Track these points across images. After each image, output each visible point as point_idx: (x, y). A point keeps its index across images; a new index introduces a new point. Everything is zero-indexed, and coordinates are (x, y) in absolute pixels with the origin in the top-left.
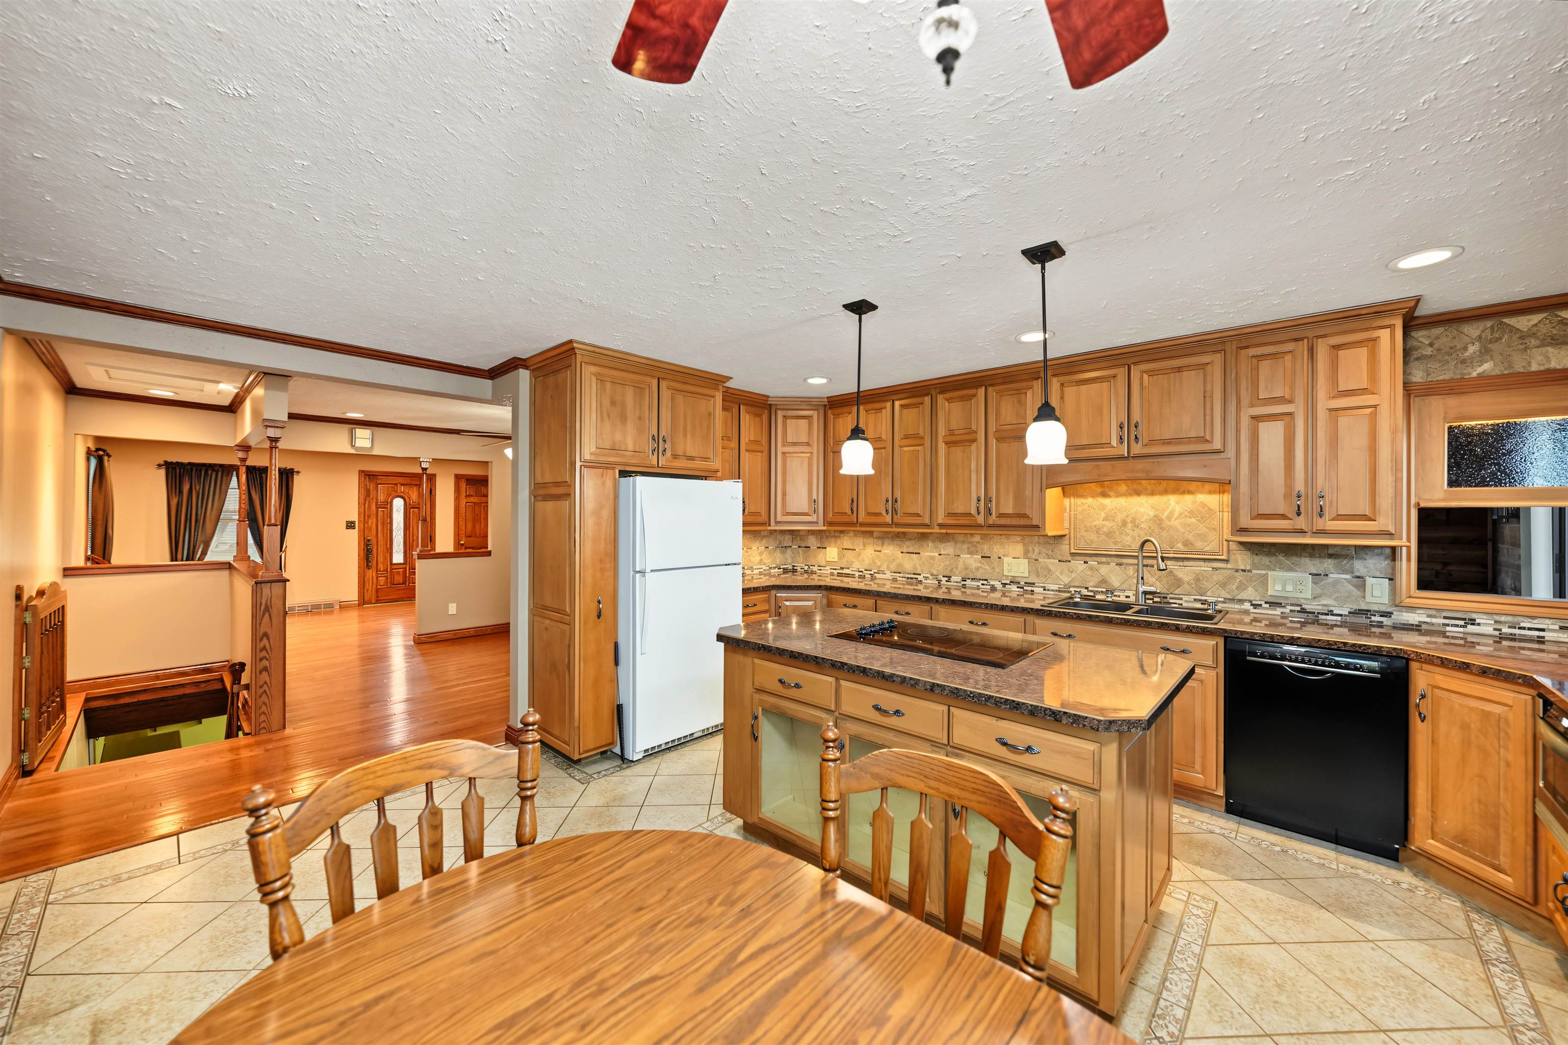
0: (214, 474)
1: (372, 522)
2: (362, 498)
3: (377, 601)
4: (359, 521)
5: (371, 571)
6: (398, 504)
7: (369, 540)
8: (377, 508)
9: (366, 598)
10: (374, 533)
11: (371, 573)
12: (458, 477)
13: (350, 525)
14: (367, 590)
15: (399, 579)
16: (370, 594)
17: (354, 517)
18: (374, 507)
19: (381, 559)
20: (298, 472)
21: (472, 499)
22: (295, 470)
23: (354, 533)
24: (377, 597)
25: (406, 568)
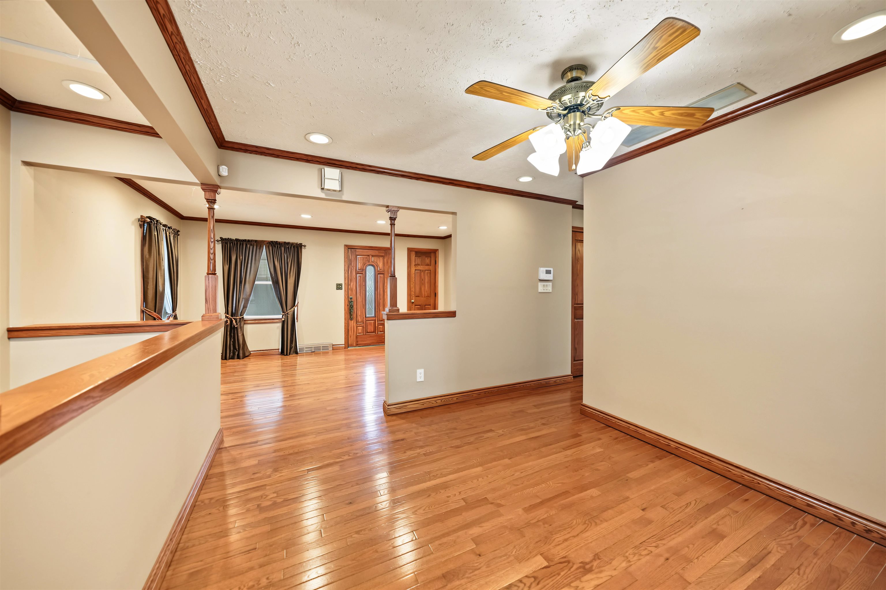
0: (251, 247)
1: (353, 285)
2: (347, 266)
3: (357, 345)
4: (345, 284)
5: (352, 322)
6: (370, 272)
7: (351, 299)
8: (356, 274)
9: (350, 343)
10: (354, 292)
11: (352, 323)
12: (410, 250)
13: (339, 287)
14: (351, 337)
15: (371, 328)
16: (352, 340)
17: (342, 281)
18: (354, 273)
19: (359, 313)
20: (305, 246)
21: (419, 268)
22: (303, 245)
23: (341, 293)
24: (357, 342)
25: (375, 320)
